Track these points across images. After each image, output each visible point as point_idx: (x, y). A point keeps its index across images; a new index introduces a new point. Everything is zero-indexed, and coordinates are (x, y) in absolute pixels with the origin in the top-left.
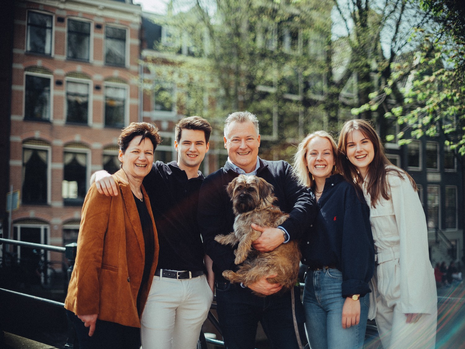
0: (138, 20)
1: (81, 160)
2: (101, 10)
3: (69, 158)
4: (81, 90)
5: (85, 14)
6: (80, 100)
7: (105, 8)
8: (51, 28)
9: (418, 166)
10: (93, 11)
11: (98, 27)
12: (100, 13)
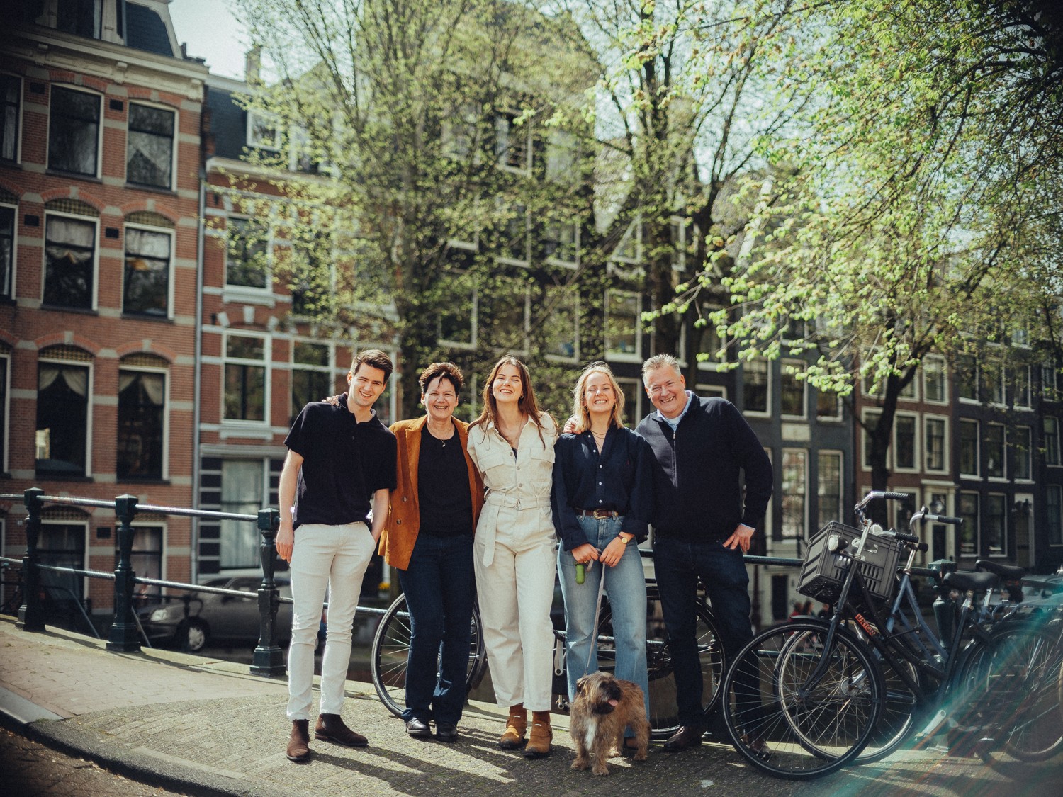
0: (198, 94)
1: (73, 382)
2: (122, 70)
3: (48, 379)
4: (78, 236)
5: (89, 78)
6: (75, 257)
7: (131, 67)
8: (17, 106)
9: (764, 410)
10: (107, 72)
11: (116, 105)
12: (119, 77)
